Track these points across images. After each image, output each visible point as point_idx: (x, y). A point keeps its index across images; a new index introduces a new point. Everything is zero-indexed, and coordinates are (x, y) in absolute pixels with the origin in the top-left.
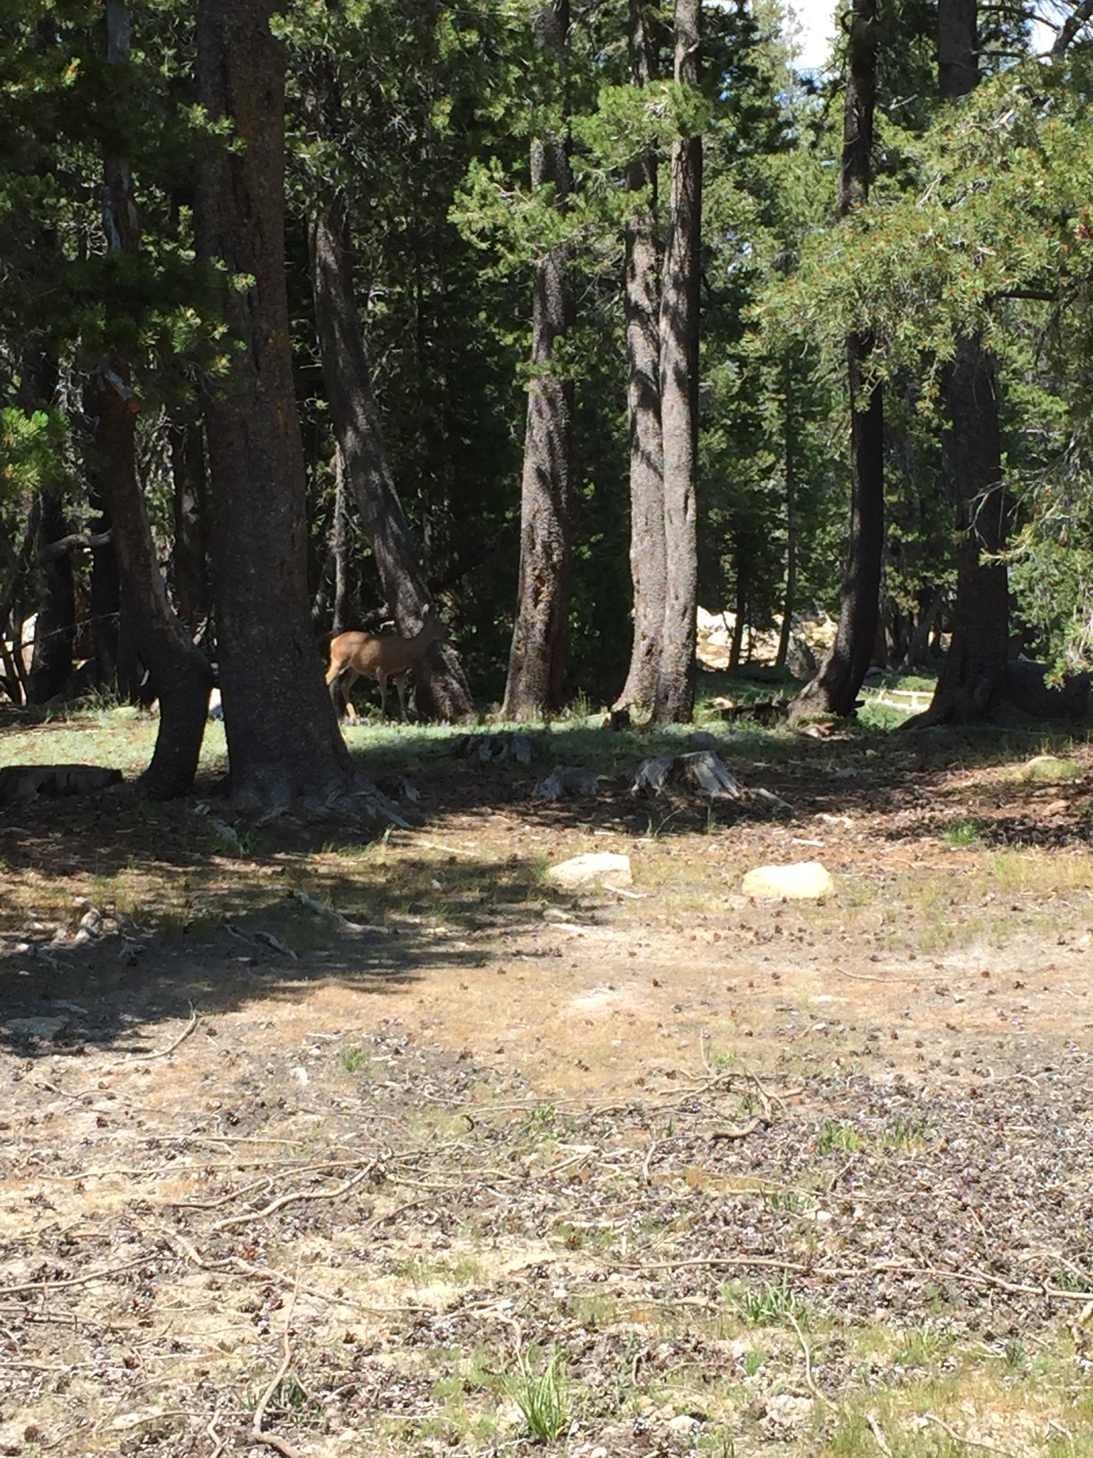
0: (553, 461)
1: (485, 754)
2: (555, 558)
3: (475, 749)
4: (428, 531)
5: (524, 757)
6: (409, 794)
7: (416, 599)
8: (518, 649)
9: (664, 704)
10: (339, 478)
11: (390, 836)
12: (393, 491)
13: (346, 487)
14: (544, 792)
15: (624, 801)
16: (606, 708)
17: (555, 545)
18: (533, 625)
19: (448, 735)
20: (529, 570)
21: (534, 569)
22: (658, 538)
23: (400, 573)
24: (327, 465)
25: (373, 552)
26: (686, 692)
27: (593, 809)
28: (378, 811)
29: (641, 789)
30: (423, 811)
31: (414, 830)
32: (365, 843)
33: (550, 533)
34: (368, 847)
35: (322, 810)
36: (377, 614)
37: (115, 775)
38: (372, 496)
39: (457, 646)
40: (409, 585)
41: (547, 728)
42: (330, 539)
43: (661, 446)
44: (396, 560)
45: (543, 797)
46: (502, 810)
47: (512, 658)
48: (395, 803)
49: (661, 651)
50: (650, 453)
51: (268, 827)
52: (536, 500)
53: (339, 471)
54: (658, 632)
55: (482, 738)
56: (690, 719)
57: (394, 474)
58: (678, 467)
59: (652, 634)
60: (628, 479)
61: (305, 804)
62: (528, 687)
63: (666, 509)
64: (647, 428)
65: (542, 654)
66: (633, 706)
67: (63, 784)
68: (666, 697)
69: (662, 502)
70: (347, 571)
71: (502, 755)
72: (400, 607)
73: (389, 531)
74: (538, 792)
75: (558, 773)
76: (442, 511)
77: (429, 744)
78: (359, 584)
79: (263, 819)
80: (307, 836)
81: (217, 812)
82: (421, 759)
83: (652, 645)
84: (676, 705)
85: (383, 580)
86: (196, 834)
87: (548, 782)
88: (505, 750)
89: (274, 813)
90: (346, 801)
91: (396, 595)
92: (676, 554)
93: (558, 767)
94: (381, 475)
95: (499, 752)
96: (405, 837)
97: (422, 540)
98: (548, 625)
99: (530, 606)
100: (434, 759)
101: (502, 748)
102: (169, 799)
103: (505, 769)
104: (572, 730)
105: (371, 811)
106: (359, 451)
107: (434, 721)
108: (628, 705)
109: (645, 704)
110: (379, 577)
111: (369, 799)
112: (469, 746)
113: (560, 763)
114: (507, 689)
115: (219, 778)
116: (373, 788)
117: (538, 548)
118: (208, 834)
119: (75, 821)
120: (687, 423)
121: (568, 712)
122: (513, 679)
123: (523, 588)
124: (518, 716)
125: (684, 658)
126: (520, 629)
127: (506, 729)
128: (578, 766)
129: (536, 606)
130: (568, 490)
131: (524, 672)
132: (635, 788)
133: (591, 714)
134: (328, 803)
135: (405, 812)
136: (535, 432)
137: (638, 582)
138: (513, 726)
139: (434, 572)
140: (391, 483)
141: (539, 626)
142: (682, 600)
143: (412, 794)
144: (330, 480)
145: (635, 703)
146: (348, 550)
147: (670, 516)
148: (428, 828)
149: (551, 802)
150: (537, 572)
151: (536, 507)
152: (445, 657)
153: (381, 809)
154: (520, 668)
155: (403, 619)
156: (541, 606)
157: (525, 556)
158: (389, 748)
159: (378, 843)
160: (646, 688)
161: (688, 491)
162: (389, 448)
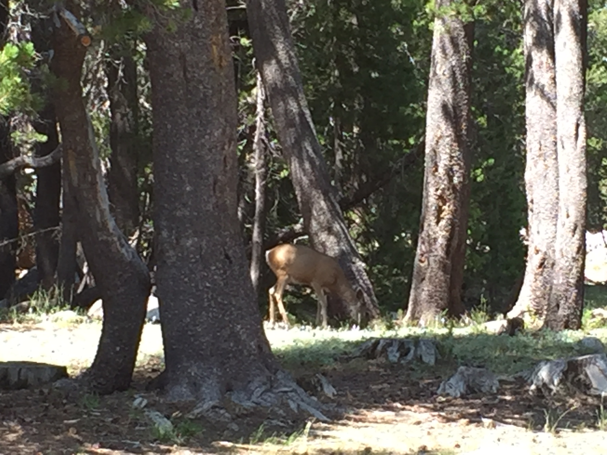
0: (455, 92)
1: (394, 356)
2: (456, 180)
3: (384, 350)
4: (339, 156)
5: (429, 359)
6: (326, 390)
7: (329, 216)
8: (421, 261)
9: (556, 312)
10: (260, 108)
11: (312, 428)
12: (309, 119)
13: (266, 115)
14: (449, 391)
15: (523, 400)
16: (502, 316)
17: (456, 168)
18: (435, 240)
19: (359, 339)
20: (432, 190)
21: (437, 190)
22: (550, 162)
23: (314, 192)
24: (250, 95)
25: (290, 174)
26: (576, 302)
27: (495, 406)
28: (299, 405)
29: (538, 389)
30: (339, 405)
31: (332, 423)
32: (288, 435)
33: (452, 157)
34: (292, 437)
35: (248, 404)
36: (292, 230)
37: (61, 371)
38: (290, 124)
39: (364, 259)
40: (323, 203)
41: (450, 333)
42: (249, 162)
43: (554, 79)
44: (311, 181)
45: (448, 395)
46: (412, 405)
47: (415, 270)
48: (315, 398)
49: (553, 264)
50: (543, 86)
51: (200, 419)
52: (439, 127)
53: (260, 101)
54: (549, 247)
55: (390, 342)
56: (579, 326)
57: (310, 104)
58: (569, 98)
59: (544, 249)
60: (522, 109)
61: (233, 398)
62: (431, 296)
63: (558, 136)
64: (542, 63)
65: (444, 267)
66: (527, 314)
67: (14, 379)
68: (558, 306)
69: (555, 130)
70: (266, 191)
71: (410, 357)
72: (314, 223)
73: (305, 155)
74: (444, 390)
75: (462, 373)
76: (351, 137)
77: (342, 346)
78: (276, 202)
79: (196, 411)
80: (235, 427)
81: (153, 405)
82: (336, 360)
83: (544, 259)
84: (567, 312)
85: (299, 199)
86: (136, 424)
87: (452, 381)
88: (412, 352)
89: (205, 406)
90: (270, 397)
91: (310, 211)
92: (568, 176)
93: (462, 368)
94: (299, 105)
95: (406, 354)
96: (324, 429)
97: (333, 162)
98: (449, 240)
99: (433, 223)
100: (348, 360)
101: (409, 350)
102: (110, 393)
103: (412, 369)
104: (471, 335)
105: (293, 406)
106: (279, 83)
107: (344, 325)
108: (523, 313)
109: (538, 313)
110: (295, 196)
111: (290, 394)
112: (379, 348)
113: (463, 364)
114: (411, 298)
115: (154, 376)
116: (294, 385)
117: (441, 171)
118: (146, 425)
119: (25, 411)
120: (578, 59)
121: (467, 320)
122: (417, 288)
123: (427, 207)
124: (422, 322)
125: (574, 271)
126: (423, 243)
127: (412, 333)
128: (479, 367)
129: (437, 223)
130: (468, 120)
131: (426, 283)
132: (533, 387)
133: (489, 320)
134: (254, 398)
135: (324, 407)
136: (438, 66)
137: (532, 202)
138: (418, 331)
139: (344, 192)
140: (307, 112)
141: (441, 241)
142: (572, 219)
143: (329, 391)
144: (252, 108)
145: (529, 311)
146: (266, 172)
147: (562, 143)
148: (344, 421)
149: (455, 398)
150: (439, 192)
151: (439, 134)
152: (354, 269)
153: (301, 403)
154: (423, 279)
155: (316, 234)
156: (443, 223)
157: (429, 179)
158: (306, 349)
159: (301, 433)
160: (538, 297)
161: (578, 120)
162: (305, 81)
